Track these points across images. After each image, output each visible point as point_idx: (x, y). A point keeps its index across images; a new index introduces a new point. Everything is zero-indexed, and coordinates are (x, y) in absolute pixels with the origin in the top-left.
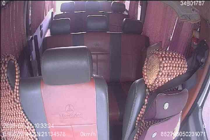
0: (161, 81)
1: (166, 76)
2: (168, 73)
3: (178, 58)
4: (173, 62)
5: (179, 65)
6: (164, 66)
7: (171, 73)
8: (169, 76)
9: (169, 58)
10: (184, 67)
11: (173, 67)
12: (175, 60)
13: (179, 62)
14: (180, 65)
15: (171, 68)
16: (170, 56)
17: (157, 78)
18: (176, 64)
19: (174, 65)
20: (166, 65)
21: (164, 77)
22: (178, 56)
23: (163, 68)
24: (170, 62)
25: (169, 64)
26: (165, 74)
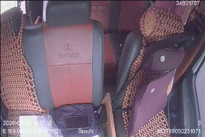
0: (157, 35)
1: (163, 32)
2: (165, 29)
3: (176, 19)
4: (170, 21)
5: (175, 25)
6: (161, 22)
7: (168, 30)
8: (165, 33)
9: (167, 16)
10: (180, 29)
11: (169, 25)
12: (172, 19)
13: (176, 23)
14: (177, 26)
15: (168, 26)
16: (168, 15)
17: (154, 32)
18: (173, 23)
19: (172, 24)
20: (163, 22)
21: (161, 32)
22: (175, 17)
23: (160, 24)
24: (167, 20)
25: (166, 22)
26: (161, 29)
